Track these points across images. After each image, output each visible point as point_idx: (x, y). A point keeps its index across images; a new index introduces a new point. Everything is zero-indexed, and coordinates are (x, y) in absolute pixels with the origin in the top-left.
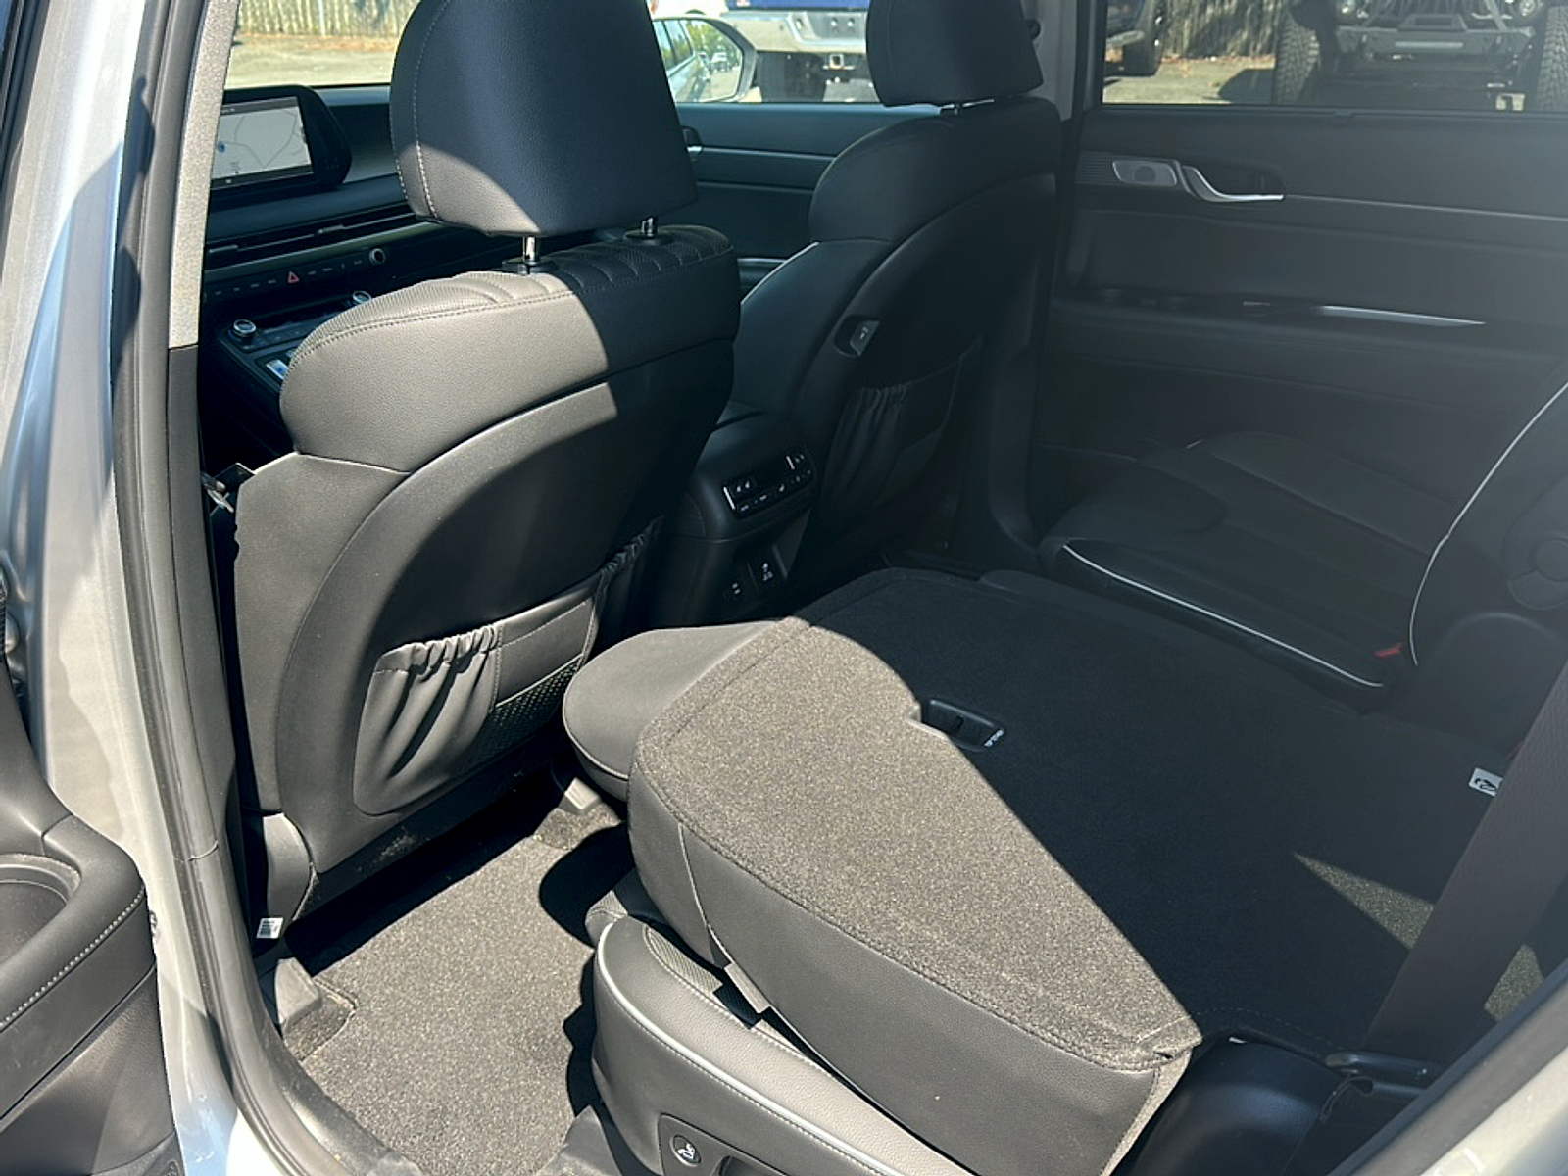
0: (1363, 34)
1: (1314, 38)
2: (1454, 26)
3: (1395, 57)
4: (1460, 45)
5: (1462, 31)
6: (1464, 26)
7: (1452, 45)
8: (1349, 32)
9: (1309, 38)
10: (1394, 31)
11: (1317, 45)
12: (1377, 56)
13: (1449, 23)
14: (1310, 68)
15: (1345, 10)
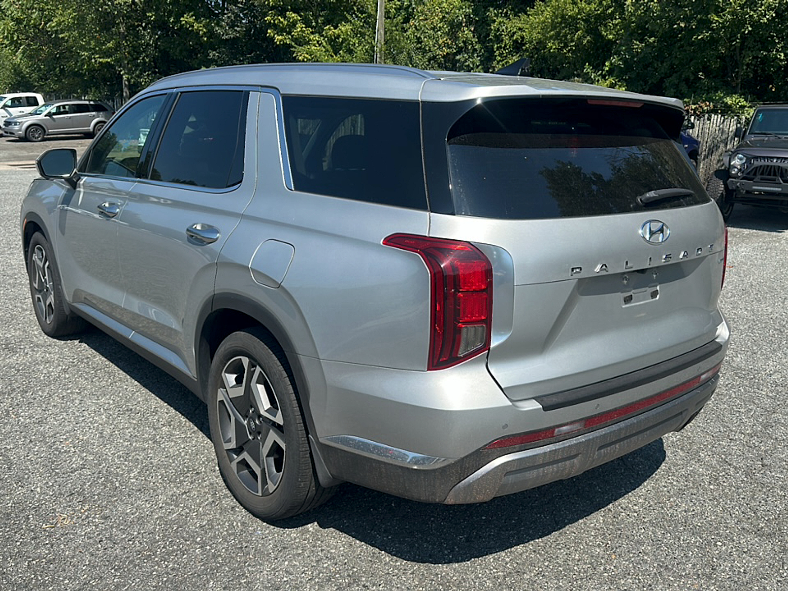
0: (738, 182)
1: (722, 183)
2: (777, 182)
3: (756, 193)
4: (780, 189)
5: (781, 184)
6: (782, 182)
7: (777, 189)
8: (733, 181)
9: (720, 183)
10: (752, 182)
11: (723, 186)
12: (747, 192)
13: (775, 180)
14: (719, 195)
15: (733, 172)
